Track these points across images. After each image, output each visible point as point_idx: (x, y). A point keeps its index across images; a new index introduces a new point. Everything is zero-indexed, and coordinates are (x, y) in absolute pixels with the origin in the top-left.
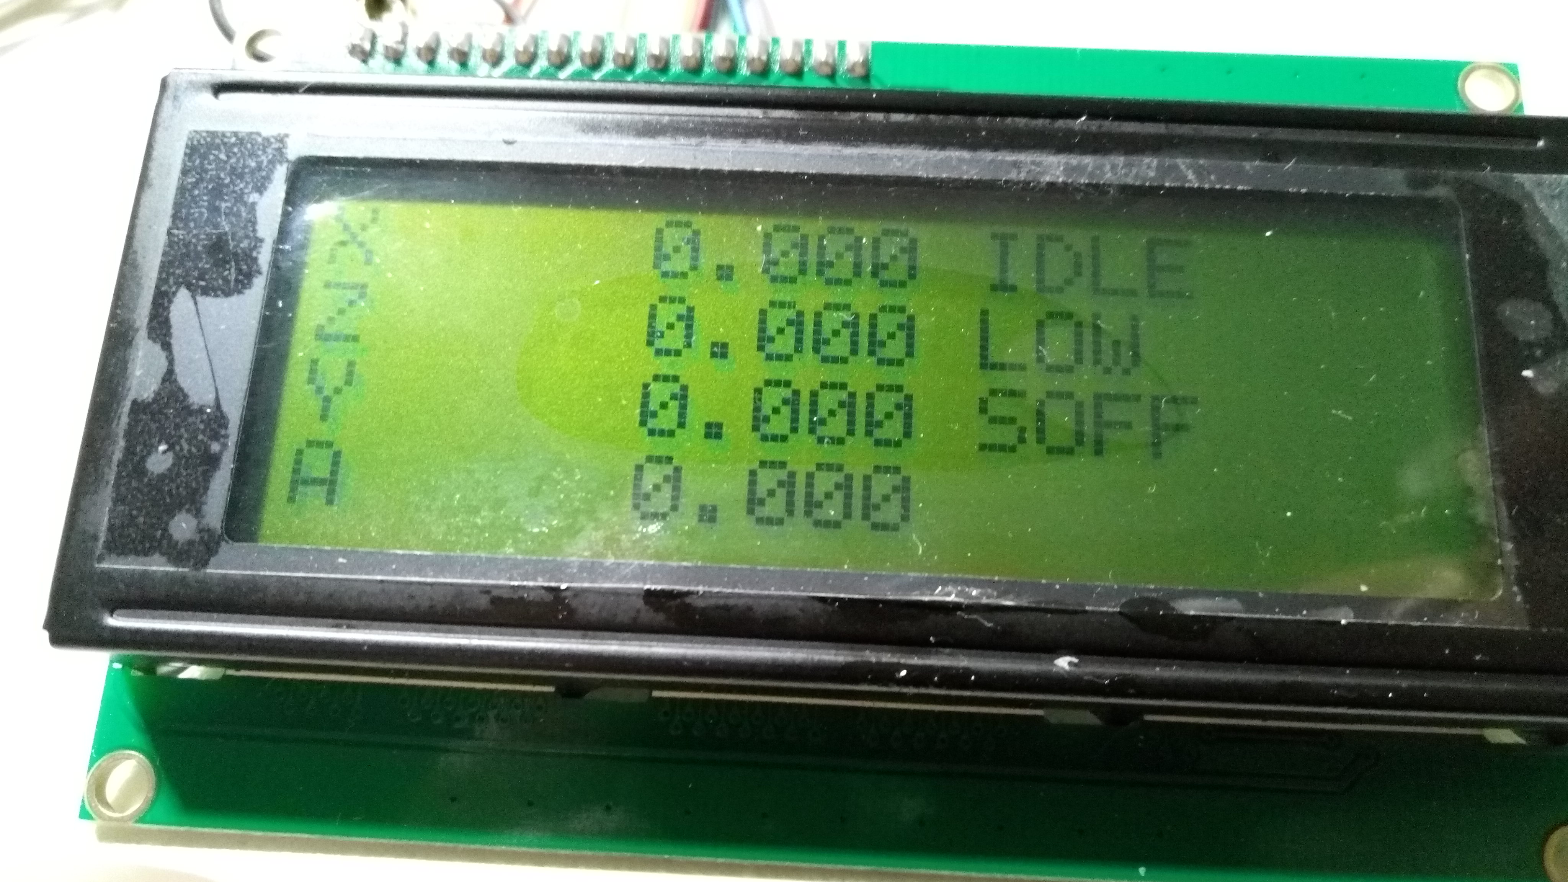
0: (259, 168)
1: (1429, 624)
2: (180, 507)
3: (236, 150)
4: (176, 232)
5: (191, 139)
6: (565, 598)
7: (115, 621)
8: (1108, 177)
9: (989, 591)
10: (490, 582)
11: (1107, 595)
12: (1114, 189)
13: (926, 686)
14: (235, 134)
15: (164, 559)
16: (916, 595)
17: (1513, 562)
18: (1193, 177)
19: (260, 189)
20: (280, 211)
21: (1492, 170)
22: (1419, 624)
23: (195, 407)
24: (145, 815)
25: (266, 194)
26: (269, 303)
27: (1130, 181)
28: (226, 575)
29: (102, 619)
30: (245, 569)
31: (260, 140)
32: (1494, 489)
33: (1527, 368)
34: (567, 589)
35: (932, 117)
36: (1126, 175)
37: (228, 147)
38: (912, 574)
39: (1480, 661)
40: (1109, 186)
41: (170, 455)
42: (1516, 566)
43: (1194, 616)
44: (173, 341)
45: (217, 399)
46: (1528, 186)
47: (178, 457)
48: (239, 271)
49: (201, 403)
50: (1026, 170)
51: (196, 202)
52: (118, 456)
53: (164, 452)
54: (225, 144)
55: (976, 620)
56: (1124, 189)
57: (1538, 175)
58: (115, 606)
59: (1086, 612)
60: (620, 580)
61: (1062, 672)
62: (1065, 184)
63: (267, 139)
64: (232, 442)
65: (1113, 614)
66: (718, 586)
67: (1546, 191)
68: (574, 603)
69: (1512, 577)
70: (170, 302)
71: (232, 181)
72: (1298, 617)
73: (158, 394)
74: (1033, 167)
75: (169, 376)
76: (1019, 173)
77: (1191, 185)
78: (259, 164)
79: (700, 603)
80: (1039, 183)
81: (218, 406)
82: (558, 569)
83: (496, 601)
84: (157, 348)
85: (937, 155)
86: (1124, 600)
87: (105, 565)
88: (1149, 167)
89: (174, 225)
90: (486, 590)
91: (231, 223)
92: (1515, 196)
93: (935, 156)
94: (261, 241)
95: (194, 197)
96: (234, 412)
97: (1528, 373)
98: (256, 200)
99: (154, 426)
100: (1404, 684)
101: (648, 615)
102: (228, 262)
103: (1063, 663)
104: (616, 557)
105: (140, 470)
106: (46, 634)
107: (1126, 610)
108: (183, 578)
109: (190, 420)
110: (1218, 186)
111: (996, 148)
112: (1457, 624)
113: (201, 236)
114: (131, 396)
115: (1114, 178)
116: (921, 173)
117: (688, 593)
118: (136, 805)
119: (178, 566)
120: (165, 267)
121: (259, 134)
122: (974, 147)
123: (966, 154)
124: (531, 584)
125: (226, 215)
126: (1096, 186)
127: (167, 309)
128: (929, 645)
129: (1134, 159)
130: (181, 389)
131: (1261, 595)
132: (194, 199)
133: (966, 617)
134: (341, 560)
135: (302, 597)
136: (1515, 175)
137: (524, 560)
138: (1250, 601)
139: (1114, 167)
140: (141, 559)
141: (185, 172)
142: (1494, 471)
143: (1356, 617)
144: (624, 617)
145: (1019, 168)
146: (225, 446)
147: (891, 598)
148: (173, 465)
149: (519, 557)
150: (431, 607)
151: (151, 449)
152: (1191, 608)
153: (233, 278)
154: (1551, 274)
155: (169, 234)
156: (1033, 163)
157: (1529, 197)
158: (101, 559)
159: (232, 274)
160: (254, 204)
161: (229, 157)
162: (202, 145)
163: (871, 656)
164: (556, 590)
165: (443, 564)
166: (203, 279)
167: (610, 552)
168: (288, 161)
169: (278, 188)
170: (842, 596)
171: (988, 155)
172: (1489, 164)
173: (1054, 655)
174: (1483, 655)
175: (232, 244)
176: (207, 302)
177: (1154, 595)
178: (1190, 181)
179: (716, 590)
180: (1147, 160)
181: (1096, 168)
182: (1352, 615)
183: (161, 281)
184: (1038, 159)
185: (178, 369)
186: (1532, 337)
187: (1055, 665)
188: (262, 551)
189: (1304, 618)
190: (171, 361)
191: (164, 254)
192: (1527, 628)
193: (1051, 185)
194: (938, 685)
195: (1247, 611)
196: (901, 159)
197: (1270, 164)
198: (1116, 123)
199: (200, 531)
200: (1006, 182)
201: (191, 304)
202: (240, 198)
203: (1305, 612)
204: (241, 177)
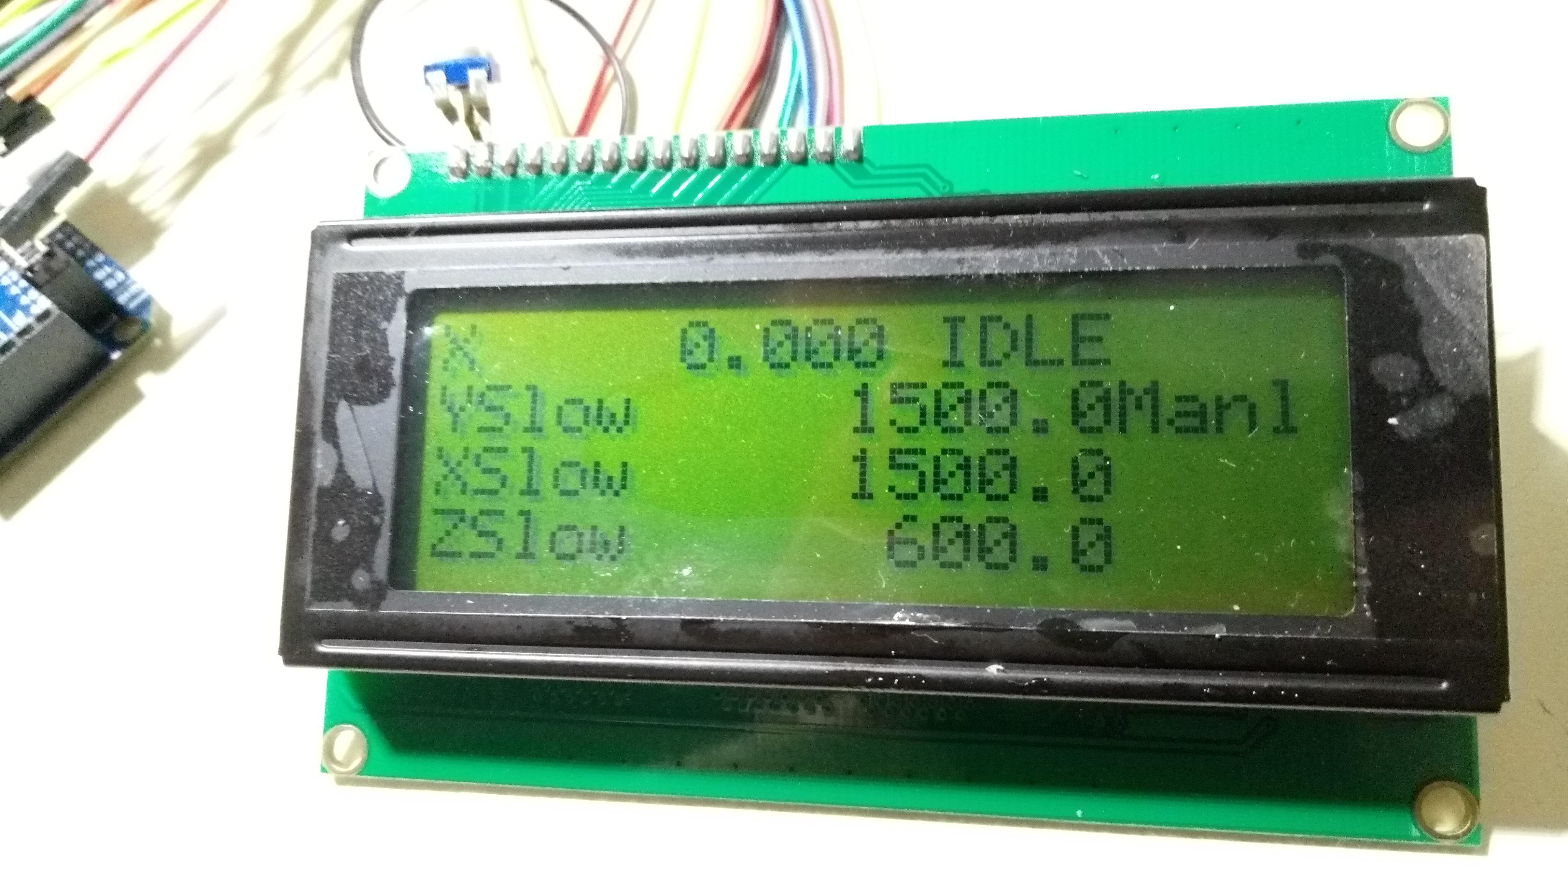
0: (386, 301)
1: (1289, 636)
2: (357, 565)
3: (368, 287)
4: (333, 356)
5: (336, 281)
6: (626, 626)
7: (324, 648)
8: (1036, 266)
9: (936, 616)
10: (572, 615)
11: (1026, 617)
12: (1041, 276)
13: (888, 688)
14: (367, 274)
15: (349, 604)
16: (879, 620)
17: (1367, 584)
18: (1109, 262)
19: (388, 318)
20: (404, 335)
21: (1376, 236)
22: (1281, 636)
23: (360, 491)
24: (364, 768)
25: (393, 322)
26: (403, 409)
27: (1054, 269)
28: (393, 614)
29: (314, 648)
30: (405, 610)
31: (384, 277)
32: (1355, 521)
33: (1392, 416)
34: (627, 619)
35: (894, 222)
36: (1051, 264)
37: (363, 284)
38: (877, 603)
39: (1330, 665)
40: (1037, 274)
41: (347, 527)
42: (1368, 588)
43: (1096, 633)
44: (340, 441)
45: (374, 484)
46: (1409, 249)
47: (352, 529)
48: (381, 385)
49: (364, 488)
50: (968, 265)
51: (344, 331)
52: (313, 529)
53: (343, 525)
54: (359, 282)
55: (926, 638)
56: (1049, 275)
57: (1420, 238)
58: (323, 637)
59: (1011, 629)
60: (663, 613)
61: (991, 676)
62: (1000, 275)
63: (389, 277)
64: (387, 517)
65: (1031, 631)
66: (733, 615)
67: (1426, 252)
68: (632, 630)
69: (1364, 597)
70: (335, 411)
71: (368, 314)
72: (1180, 632)
73: (334, 481)
74: (974, 263)
75: (340, 469)
76: (962, 268)
77: (1107, 269)
78: (386, 297)
79: (722, 628)
80: (979, 276)
81: (375, 491)
82: (618, 605)
83: (578, 629)
84: (329, 447)
85: (894, 257)
86: (1040, 621)
87: (312, 609)
88: (1071, 255)
89: (332, 352)
90: (570, 621)
91: (371, 347)
92: (1396, 258)
93: (893, 259)
94: (393, 359)
95: (342, 327)
96: (387, 492)
97: (1393, 421)
98: (386, 327)
99: (333, 505)
100: (1266, 684)
101: (684, 639)
102: (371, 378)
103: (993, 670)
104: (660, 594)
105: (329, 540)
106: (280, 659)
107: (1042, 629)
108: (365, 617)
109: (359, 500)
110: (1130, 268)
111: (943, 248)
112: (1314, 636)
113: (350, 358)
114: (316, 484)
115: (1041, 268)
116: (883, 274)
117: (712, 621)
118: (357, 762)
119: (360, 609)
120: (329, 383)
121: (383, 273)
122: (924, 247)
123: (919, 255)
124: (601, 616)
125: (366, 339)
126: (1027, 275)
127: (333, 417)
128: (890, 656)
129: (1059, 248)
130: (349, 477)
131: (1151, 615)
132: (343, 329)
133: (918, 635)
134: (469, 602)
135: (444, 629)
136: (1397, 239)
137: (595, 598)
138: (1141, 619)
139: (1041, 257)
140: (335, 604)
141: (334, 307)
142: (1355, 508)
143: (1228, 631)
144: (667, 641)
145: (963, 264)
146: (382, 519)
147: (861, 622)
148: (350, 534)
149: (592, 596)
150: (533, 634)
151: (333, 524)
152: (1094, 626)
153: (375, 390)
154: (1424, 329)
155: (329, 358)
156: (974, 259)
157: (1410, 259)
158: (310, 604)
159: (375, 387)
160: (385, 330)
161: (364, 293)
162: (344, 284)
163: (848, 666)
164: (619, 620)
165: (539, 602)
166: (357, 393)
167: (655, 591)
168: (406, 294)
169: (400, 318)
170: (824, 621)
171: (936, 254)
172: (1373, 230)
173: (986, 663)
174: (1334, 661)
175: (373, 362)
176: (360, 409)
177: (1064, 616)
178: (1106, 266)
179: (731, 618)
180: (1069, 250)
181: (1026, 260)
182: (1225, 629)
183: (327, 395)
184: (978, 255)
185: (345, 461)
186: (1400, 388)
187: (986, 671)
188: (416, 596)
189: (1186, 633)
190: (340, 456)
191: (328, 373)
192: (1375, 639)
193: (989, 277)
194: (898, 687)
195: (1138, 628)
196: (867, 262)
197: (1176, 245)
198: (1046, 216)
199: (373, 582)
200: (952, 276)
201: (348, 412)
202: (375, 327)
203: (1186, 628)
204: (374, 308)
